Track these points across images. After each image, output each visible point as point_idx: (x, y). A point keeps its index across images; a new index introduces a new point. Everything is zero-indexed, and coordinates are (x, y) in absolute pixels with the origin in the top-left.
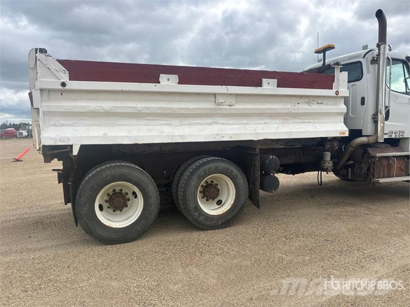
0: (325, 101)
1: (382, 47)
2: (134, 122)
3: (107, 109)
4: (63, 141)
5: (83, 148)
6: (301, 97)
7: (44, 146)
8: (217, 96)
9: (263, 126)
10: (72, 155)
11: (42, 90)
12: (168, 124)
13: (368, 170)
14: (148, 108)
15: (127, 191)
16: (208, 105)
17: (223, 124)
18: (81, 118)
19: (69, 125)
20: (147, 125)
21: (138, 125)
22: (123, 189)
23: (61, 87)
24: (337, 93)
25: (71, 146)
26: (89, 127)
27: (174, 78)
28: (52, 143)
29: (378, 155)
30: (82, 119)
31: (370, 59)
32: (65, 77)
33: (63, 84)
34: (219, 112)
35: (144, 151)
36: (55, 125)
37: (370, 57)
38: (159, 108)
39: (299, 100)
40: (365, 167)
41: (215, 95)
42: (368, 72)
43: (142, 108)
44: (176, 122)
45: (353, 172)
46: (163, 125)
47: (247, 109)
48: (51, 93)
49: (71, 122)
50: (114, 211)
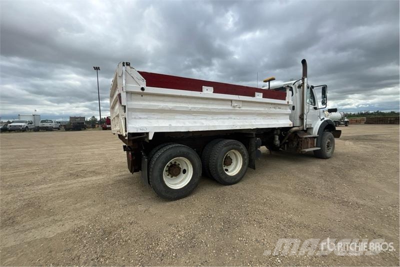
0: (282, 107)
1: (306, 79)
2: (185, 116)
3: (171, 108)
4: (143, 130)
5: (156, 134)
6: (272, 104)
7: (129, 133)
8: (233, 102)
9: (254, 120)
10: (148, 139)
11: (127, 92)
12: (205, 119)
13: (298, 145)
14: (195, 108)
15: (179, 163)
16: (227, 107)
17: (235, 119)
18: (153, 113)
19: (144, 118)
20: (193, 119)
21: (189, 119)
22: (177, 162)
23: (141, 91)
24: (288, 102)
25: (147, 133)
26: (159, 120)
27: (211, 89)
28: (135, 131)
29: (305, 136)
30: (154, 115)
31: (297, 86)
32: (143, 84)
33: (143, 89)
34: (234, 111)
35: (184, 136)
36: (135, 118)
37: (297, 84)
38: (201, 108)
39: (271, 106)
40: (295, 143)
41: (231, 101)
42: (296, 92)
43: (192, 108)
44: (210, 117)
45: (288, 146)
46: (203, 119)
47: (247, 110)
48: (132, 95)
49: (146, 116)
50: (172, 177)
